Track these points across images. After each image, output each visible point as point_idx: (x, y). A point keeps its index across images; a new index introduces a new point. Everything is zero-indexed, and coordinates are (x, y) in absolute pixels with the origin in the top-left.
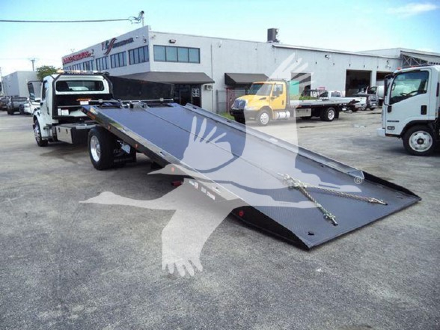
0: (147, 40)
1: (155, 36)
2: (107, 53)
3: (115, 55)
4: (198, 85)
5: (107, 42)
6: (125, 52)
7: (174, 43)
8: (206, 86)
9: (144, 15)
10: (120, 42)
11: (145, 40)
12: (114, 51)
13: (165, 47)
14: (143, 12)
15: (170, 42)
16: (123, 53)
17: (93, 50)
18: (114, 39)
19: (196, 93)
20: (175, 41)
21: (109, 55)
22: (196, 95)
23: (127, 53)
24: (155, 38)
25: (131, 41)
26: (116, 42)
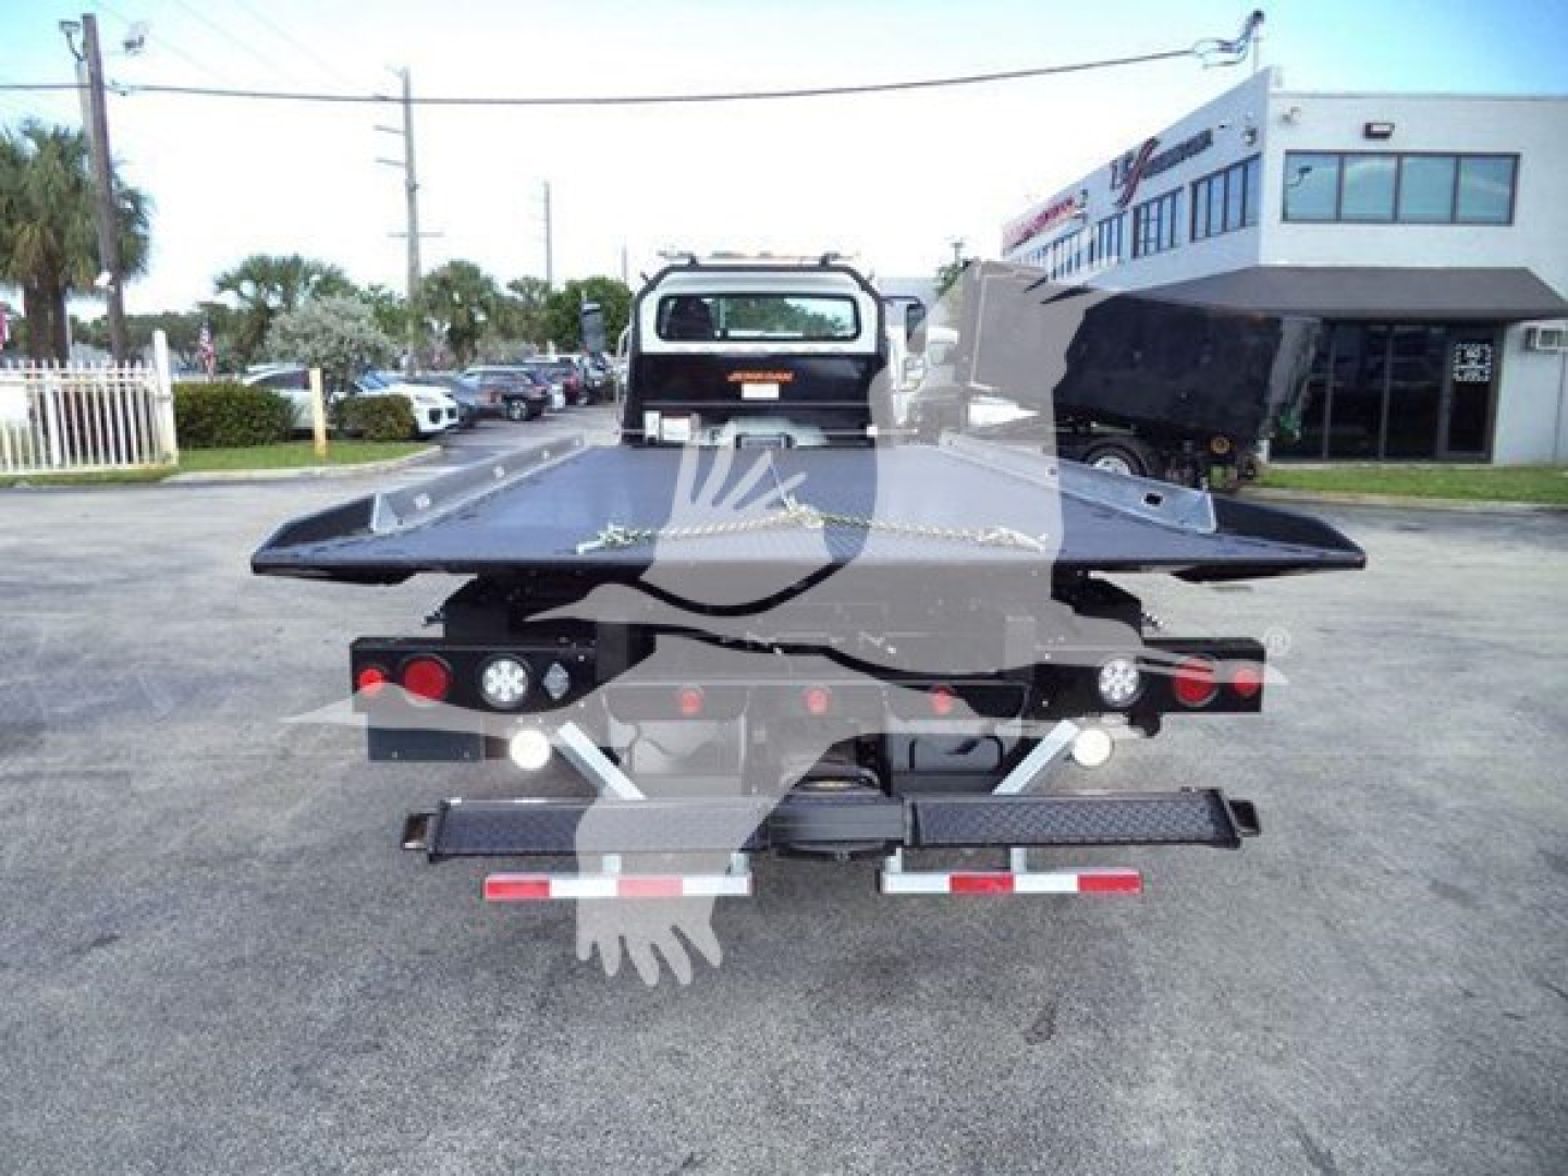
0: (1258, 135)
1: (1293, 110)
2: (1125, 200)
3: (1147, 205)
4: (1487, 330)
5: (1128, 158)
6: (1181, 189)
7: (1385, 136)
8: (1530, 333)
9: (1262, 29)
10: (1170, 152)
11: (1253, 133)
12: (1148, 189)
13: (1342, 156)
14: (1258, 16)
15: (1369, 133)
16: (1174, 194)
17: (1085, 193)
18: (1152, 143)
19: (1473, 364)
20: (1393, 126)
21: (1130, 207)
22: (1472, 372)
23: (1187, 192)
24: (1295, 116)
25: (1203, 142)
26: (1156, 153)
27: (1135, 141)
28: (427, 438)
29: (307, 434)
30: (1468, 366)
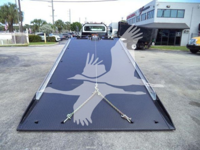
0: (154, 6)
1: (159, 4)
4: (180, 30)
5: (141, 9)
6: (146, 13)
7: (169, 7)
8: (185, 31)
10: (145, 8)
12: (143, 13)
13: (164, 10)
15: (167, 7)
17: (136, 13)
18: (143, 7)
21: (141, 15)
25: (149, 7)
27: (141, 7)
28: (57, 41)
29: (44, 41)
30: (178, 35)
